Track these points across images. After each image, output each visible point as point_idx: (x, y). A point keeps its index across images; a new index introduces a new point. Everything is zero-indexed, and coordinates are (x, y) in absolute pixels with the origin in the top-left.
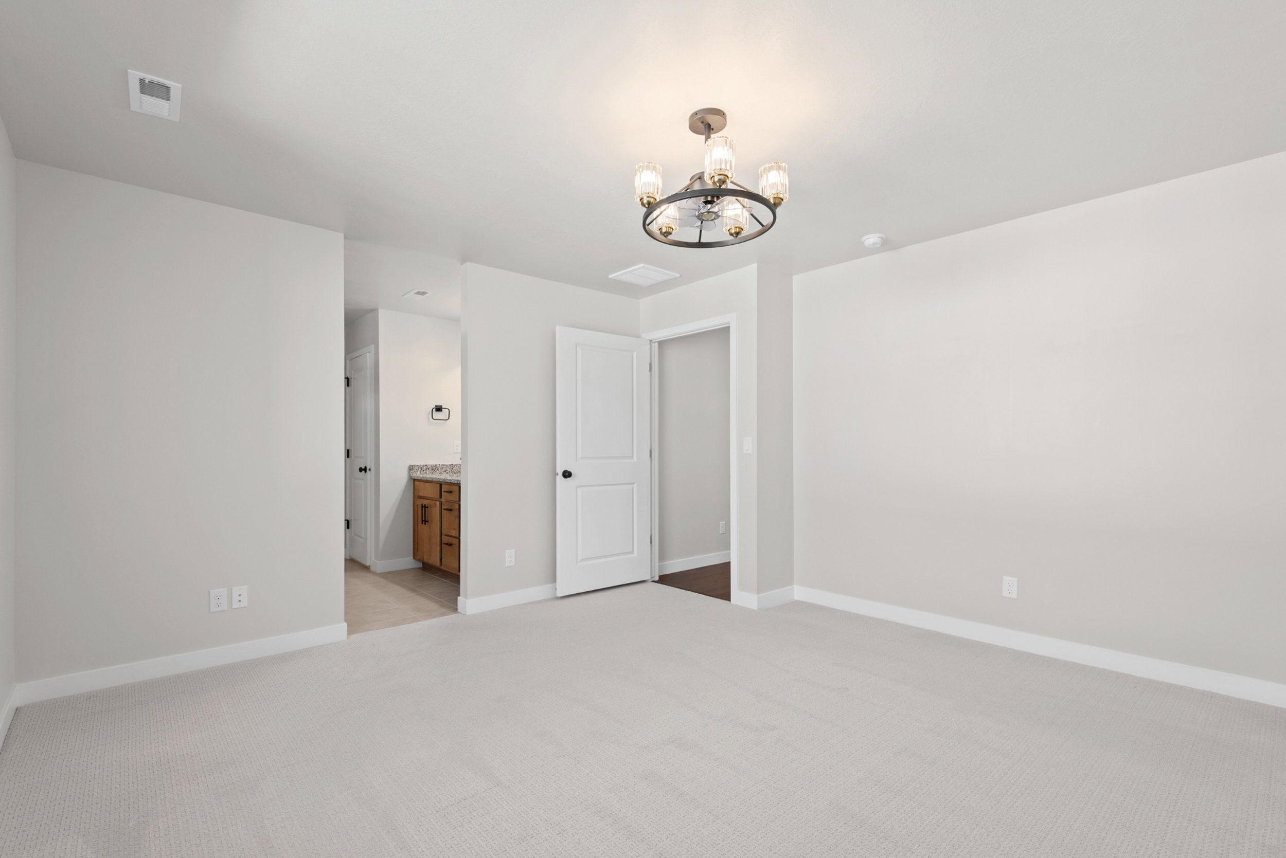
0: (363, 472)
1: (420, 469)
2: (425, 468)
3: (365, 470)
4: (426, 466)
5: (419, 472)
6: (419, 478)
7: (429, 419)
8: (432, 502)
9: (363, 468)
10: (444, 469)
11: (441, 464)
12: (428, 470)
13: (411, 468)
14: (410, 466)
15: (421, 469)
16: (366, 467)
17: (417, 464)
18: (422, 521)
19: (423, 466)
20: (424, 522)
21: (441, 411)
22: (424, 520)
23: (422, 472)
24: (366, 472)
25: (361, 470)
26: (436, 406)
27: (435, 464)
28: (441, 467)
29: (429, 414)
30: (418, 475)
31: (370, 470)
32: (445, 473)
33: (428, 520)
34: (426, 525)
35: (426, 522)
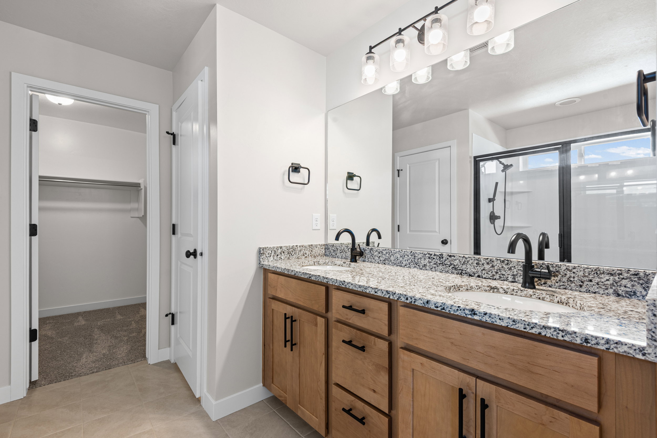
0: (192, 257)
1: (273, 254)
2: (279, 251)
3: (194, 254)
4: (281, 248)
5: (272, 258)
7: (283, 182)
9: (192, 251)
10: (302, 252)
11: (299, 245)
12: (283, 254)
13: (261, 252)
14: (260, 248)
15: (275, 253)
16: (195, 251)
17: (269, 246)
18: (286, 341)
19: (277, 248)
20: (289, 344)
21: (299, 172)
23: (275, 258)
24: (195, 256)
25: (188, 254)
26: (292, 164)
27: (291, 245)
28: (299, 249)
29: (284, 174)
30: (270, 263)
31: (201, 254)
32: (304, 257)
33: (297, 343)
34: (292, 350)
35: (292, 345)
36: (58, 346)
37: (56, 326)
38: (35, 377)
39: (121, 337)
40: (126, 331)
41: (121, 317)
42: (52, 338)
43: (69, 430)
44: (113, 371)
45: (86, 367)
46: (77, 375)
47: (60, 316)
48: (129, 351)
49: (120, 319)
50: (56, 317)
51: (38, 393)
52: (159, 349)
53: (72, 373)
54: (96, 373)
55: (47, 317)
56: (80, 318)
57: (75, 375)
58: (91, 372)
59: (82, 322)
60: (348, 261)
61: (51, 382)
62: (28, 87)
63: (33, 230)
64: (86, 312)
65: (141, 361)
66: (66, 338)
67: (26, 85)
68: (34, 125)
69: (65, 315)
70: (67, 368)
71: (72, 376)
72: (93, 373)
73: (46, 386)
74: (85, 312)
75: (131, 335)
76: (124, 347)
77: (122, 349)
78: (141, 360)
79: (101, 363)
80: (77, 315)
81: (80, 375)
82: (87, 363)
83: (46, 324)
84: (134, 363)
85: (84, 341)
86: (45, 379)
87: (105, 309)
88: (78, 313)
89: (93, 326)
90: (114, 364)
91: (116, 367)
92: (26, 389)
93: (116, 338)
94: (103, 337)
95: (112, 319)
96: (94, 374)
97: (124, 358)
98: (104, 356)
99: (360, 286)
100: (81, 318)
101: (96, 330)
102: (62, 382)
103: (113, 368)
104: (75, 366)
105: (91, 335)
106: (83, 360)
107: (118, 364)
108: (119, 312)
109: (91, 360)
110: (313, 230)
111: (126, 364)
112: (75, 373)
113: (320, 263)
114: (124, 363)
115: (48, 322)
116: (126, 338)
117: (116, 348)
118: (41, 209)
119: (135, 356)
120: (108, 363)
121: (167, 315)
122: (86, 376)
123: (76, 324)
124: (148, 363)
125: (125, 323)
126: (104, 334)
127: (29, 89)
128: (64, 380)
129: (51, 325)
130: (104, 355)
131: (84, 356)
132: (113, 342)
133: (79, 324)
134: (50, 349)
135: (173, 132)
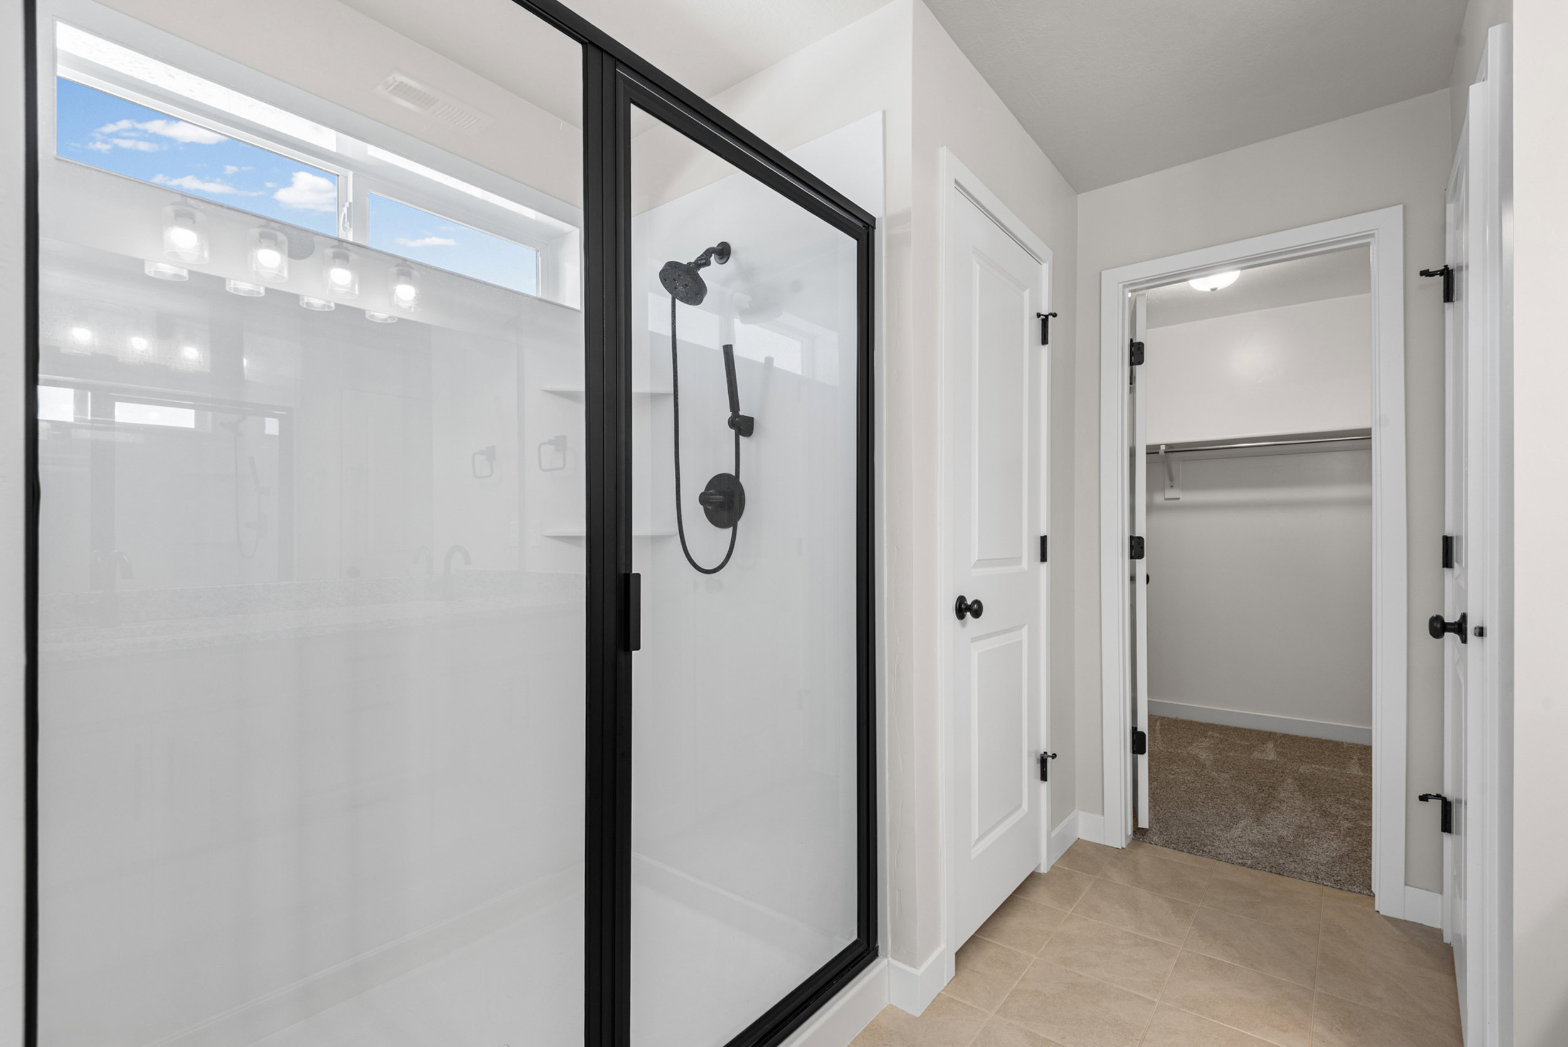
3: (1460, 628)
16: (1464, 619)
24: (1463, 636)
25: (1437, 628)
31: (1481, 632)
36: (1206, 785)
37: (1220, 746)
38: (1144, 823)
39: (1337, 817)
40: (1355, 808)
41: (1361, 774)
42: (1203, 766)
43: (1157, 943)
44: (1285, 882)
45: (1234, 847)
46: (1213, 853)
47: (1235, 729)
48: (1341, 857)
49: (1356, 777)
50: (1228, 728)
51: (1145, 855)
52: (1406, 884)
53: (1205, 845)
54: (1250, 870)
55: (1212, 724)
56: (1270, 745)
57: (1209, 852)
58: (1240, 861)
59: (1270, 753)
61: (1166, 844)
62: (1124, 286)
63: (1137, 548)
64: (1288, 735)
65: (1359, 895)
66: (1227, 776)
67: (1121, 286)
68: (1137, 353)
69: (1245, 729)
70: (1203, 832)
71: (1203, 851)
72: (1244, 865)
73: (1158, 847)
74: (1284, 736)
75: (1362, 823)
76: (1332, 843)
77: (1326, 845)
78: (1360, 893)
79: (1266, 853)
80: (1270, 736)
81: (1217, 857)
82: (1239, 839)
83: (1205, 737)
84: (1340, 889)
85: (1255, 794)
86: (1161, 833)
87: (1331, 741)
88: (1271, 733)
89: (1288, 771)
90: (1292, 867)
91: (1296, 878)
92: (1126, 835)
93: (1325, 814)
94: (1297, 802)
95: (1335, 769)
96: (1245, 868)
97: (1320, 867)
98: (1279, 842)
100: (1272, 746)
101: (1289, 781)
102: (1185, 855)
103: (1288, 876)
104: (1217, 836)
105: (1274, 789)
106: (1237, 832)
107: (1301, 873)
108: (1359, 759)
109: (1251, 839)
111: (1319, 884)
112: (1210, 848)
114: (1316, 878)
115: (1210, 733)
116: (1348, 824)
117: (1313, 838)
119: (1350, 875)
120: (1281, 861)
121: (1424, 798)
122: (1229, 866)
123: (1256, 755)
124: (1373, 905)
125: (1363, 789)
126: (1303, 795)
127: (1127, 290)
128: (1188, 852)
129: (1212, 741)
130: (1281, 839)
131: (1243, 823)
132: (1313, 821)
133: (1262, 757)
134: (1191, 785)
135: (1446, 266)
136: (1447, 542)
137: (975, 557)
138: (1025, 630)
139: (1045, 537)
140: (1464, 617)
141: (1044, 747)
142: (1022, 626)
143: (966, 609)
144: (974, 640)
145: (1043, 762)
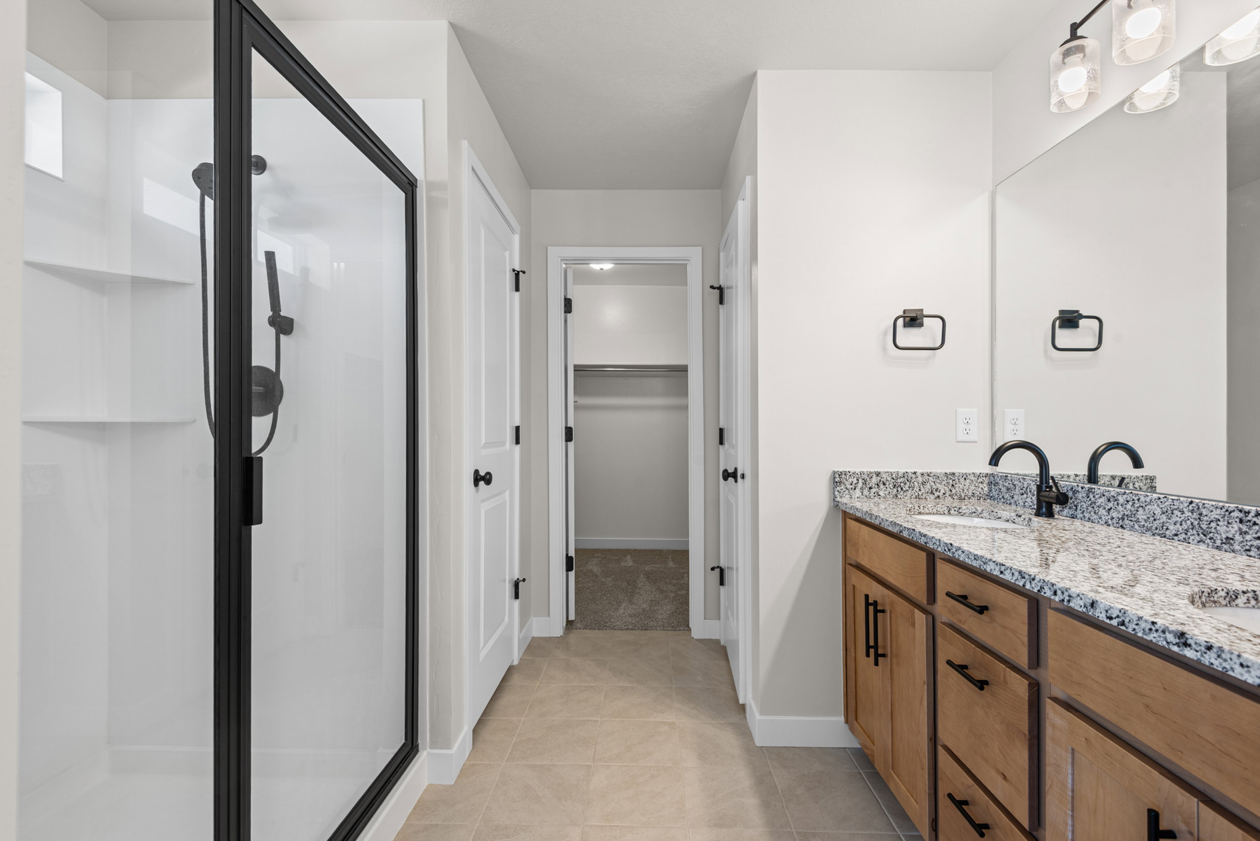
0: (731, 480)
1: (860, 485)
2: (875, 480)
3: (734, 475)
4: (878, 474)
5: (858, 493)
6: (859, 515)
7: (885, 349)
8: (902, 605)
9: (731, 470)
10: (928, 486)
11: (919, 471)
12: (882, 486)
13: (837, 480)
14: (834, 473)
15: (865, 483)
17: (852, 470)
18: (868, 647)
19: (870, 475)
20: (872, 651)
21: (921, 325)
22: (872, 643)
23: (866, 492)
24: (737, 479)
25: (726, 475)
26: (905, 311)
27: (902, 471)
28: (920, 479)
29: (885, 334)
30: (858, 503)
31: (743, 476)
32: (932, 497)
33: (888, 654)
34: (876, 664)
35: (877, 656)
36: (600, 587)
37: (603, 562)
38: (572, 617)
39: (667, 591)
40: (674, 585)
41: (674, 566)
42: (596, 576)
43: (592, 687)
44: (650, 633)
45: (622, 620)
46: (612, 626)
47: (609, 550)
48: (673, 613)
49: (672, 568)
50: (605, 550)
51: (574, 637)
52: (705, 619)
53: (606, 623)
54: (631, 631)
55: (597, 549)
56: (629, 557)
57: (610, 626)
58: (626, 627)
59: (629, 562)
60: (1029, 513)
61: (585, 628)
62: (562, 260)
63: (569, 434)
64: (636, 550)
65: (684, 631)
66: (610, 579)
67: (559, 259)
68: (568, 305)
69: (614, 550)
70: (604, 615)
71: (606, 626)
72: (628, 629)
73: (581, 630)
74: (635, 550)
75: (679, 593)
76: (668, 607)
77: (665, 608)
78: (684, 630)
79: (638, 619)
80: (627, 552)
81: (613, 628)
82: (623, 615)
83: (594, 558)
84: (675, 630)
85: (627, 587)
86: (582, 621)
87: (657, 550)
88: (628, 550)
89: (640, 570)
90: (652, 624)
91: (654, 630)
92: (563, 627)
93: (662, 591)
94: (648, 587)
95: (662, 566)
96: (629, 631)
97: (664, 621)
98: (643, 612)
99: (976, 557)
100: (629, 558)
101: (642, 576)
102: (596, 631)
103: (650, 630)
104: (612, 616)
105: (636, 582)
106: (621, 611)
107: (656, 626)
108: (672, 558)
109: (629, 613)
110: (957, 442)
111: (665, 630)
112: (609, 623)
113: (964, 511)
114: (664, 628)
115: (596, 555)
116: (673, 595)
117: (659, 606)
118: (577, 408)
119: (678, 622)
120: (646, 622)
121: (713, 569)
122: (621, 632)
123: (623, 564)
124: (691, 635)
125: (676, 574)
126: (650, 583)
127: (563, 262)
128: (598, 629)
129: (598, 559)
130: (644, 610)
131: (623, 605)
132: (657, 596)
133: (626, 565)
134: (592, 588)
135: (720, 284)
136: (721, 431)
137: (483, 442)
138: (507, 493)
139: (519, 426)
140: (736, 469)
141: (516, 575)
142: (506, 491)
143: (481, 479)
144: (483, 501)
145: (516, 585)
